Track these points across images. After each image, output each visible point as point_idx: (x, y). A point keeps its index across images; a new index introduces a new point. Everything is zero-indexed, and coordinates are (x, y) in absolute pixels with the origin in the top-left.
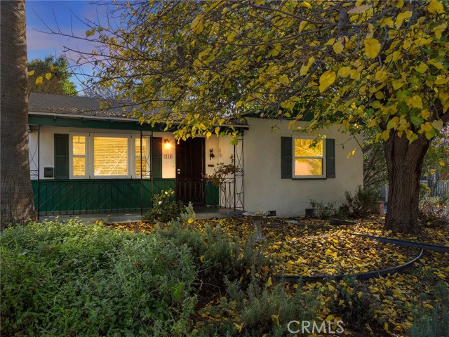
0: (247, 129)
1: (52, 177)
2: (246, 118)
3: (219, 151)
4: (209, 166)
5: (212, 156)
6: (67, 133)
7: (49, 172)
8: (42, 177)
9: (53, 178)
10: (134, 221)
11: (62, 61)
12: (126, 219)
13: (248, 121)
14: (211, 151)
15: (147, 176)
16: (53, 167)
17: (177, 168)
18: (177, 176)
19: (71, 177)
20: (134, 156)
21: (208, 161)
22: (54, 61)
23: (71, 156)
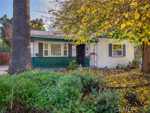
0: (98, 41)
2: (98, 38)
3: (90, 48)
6: (42, 43)
7: (37, 55)
8: (35, 56)
9: (38, 57)
10: (63, 70)
11: (41, 20)
12: (61, 69)
14: (87, 48)
15: (67, 56)
16: (38, 53)
17: (77, 53)
18: (77, 56)
19: (44, 56)
20: (63, 50)
21: (86, 51)
22: (39, 20)
23: (44, 50)
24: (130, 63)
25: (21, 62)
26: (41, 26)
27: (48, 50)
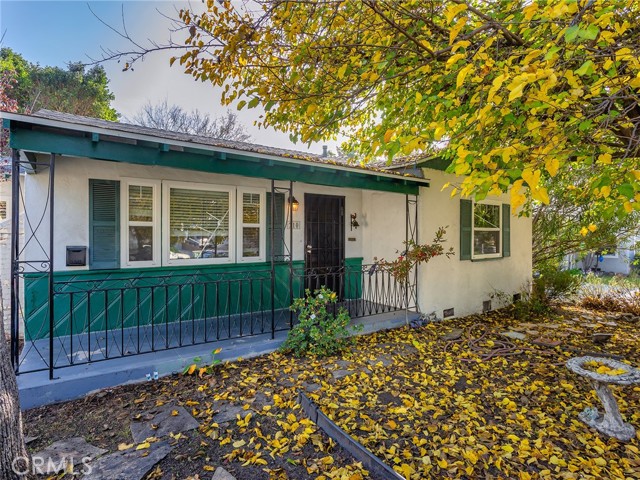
0: (426, 185)
1: (84, 265)
3: (364, 217)
4: (350, 239)
5: (356, 224)
7: (78, 257)
9: (87, 268)
10: (262, 353)
12: (246, 351)
13: (425, 173)
14: (354, 217)
15: (262, 258)
16: (87, 245)
18: (307, 256)
19: (125, 263)
20: (241, 225)
21: (349, 232)
22: (86, 72)
23: (125, 224)
26: (101, 101)
27: (151, 228)
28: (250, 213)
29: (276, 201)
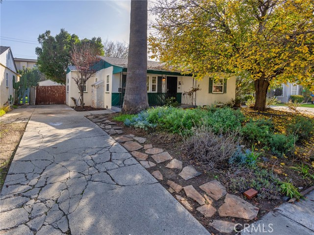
3: (182, 82)
5: (180, 84)
15: (156, 92)
17: (167, 88)
18: (167, 92)
20: (152, 84)
21: (178, 86)
24: (233, 101)
25: (142, 99)
28: (154, 81)
29: (160, 79)
